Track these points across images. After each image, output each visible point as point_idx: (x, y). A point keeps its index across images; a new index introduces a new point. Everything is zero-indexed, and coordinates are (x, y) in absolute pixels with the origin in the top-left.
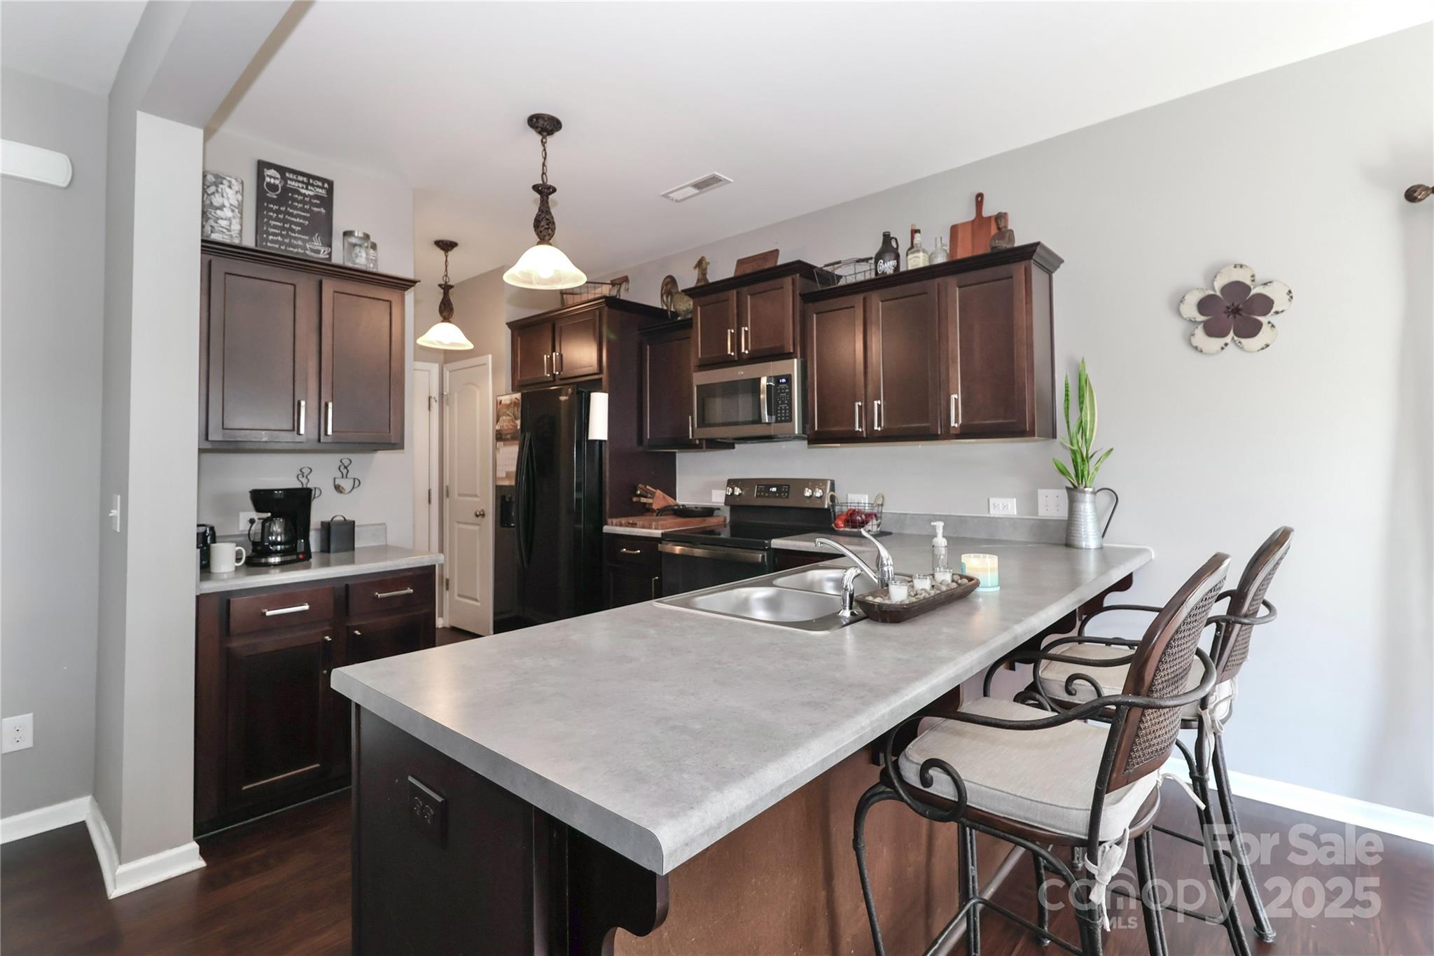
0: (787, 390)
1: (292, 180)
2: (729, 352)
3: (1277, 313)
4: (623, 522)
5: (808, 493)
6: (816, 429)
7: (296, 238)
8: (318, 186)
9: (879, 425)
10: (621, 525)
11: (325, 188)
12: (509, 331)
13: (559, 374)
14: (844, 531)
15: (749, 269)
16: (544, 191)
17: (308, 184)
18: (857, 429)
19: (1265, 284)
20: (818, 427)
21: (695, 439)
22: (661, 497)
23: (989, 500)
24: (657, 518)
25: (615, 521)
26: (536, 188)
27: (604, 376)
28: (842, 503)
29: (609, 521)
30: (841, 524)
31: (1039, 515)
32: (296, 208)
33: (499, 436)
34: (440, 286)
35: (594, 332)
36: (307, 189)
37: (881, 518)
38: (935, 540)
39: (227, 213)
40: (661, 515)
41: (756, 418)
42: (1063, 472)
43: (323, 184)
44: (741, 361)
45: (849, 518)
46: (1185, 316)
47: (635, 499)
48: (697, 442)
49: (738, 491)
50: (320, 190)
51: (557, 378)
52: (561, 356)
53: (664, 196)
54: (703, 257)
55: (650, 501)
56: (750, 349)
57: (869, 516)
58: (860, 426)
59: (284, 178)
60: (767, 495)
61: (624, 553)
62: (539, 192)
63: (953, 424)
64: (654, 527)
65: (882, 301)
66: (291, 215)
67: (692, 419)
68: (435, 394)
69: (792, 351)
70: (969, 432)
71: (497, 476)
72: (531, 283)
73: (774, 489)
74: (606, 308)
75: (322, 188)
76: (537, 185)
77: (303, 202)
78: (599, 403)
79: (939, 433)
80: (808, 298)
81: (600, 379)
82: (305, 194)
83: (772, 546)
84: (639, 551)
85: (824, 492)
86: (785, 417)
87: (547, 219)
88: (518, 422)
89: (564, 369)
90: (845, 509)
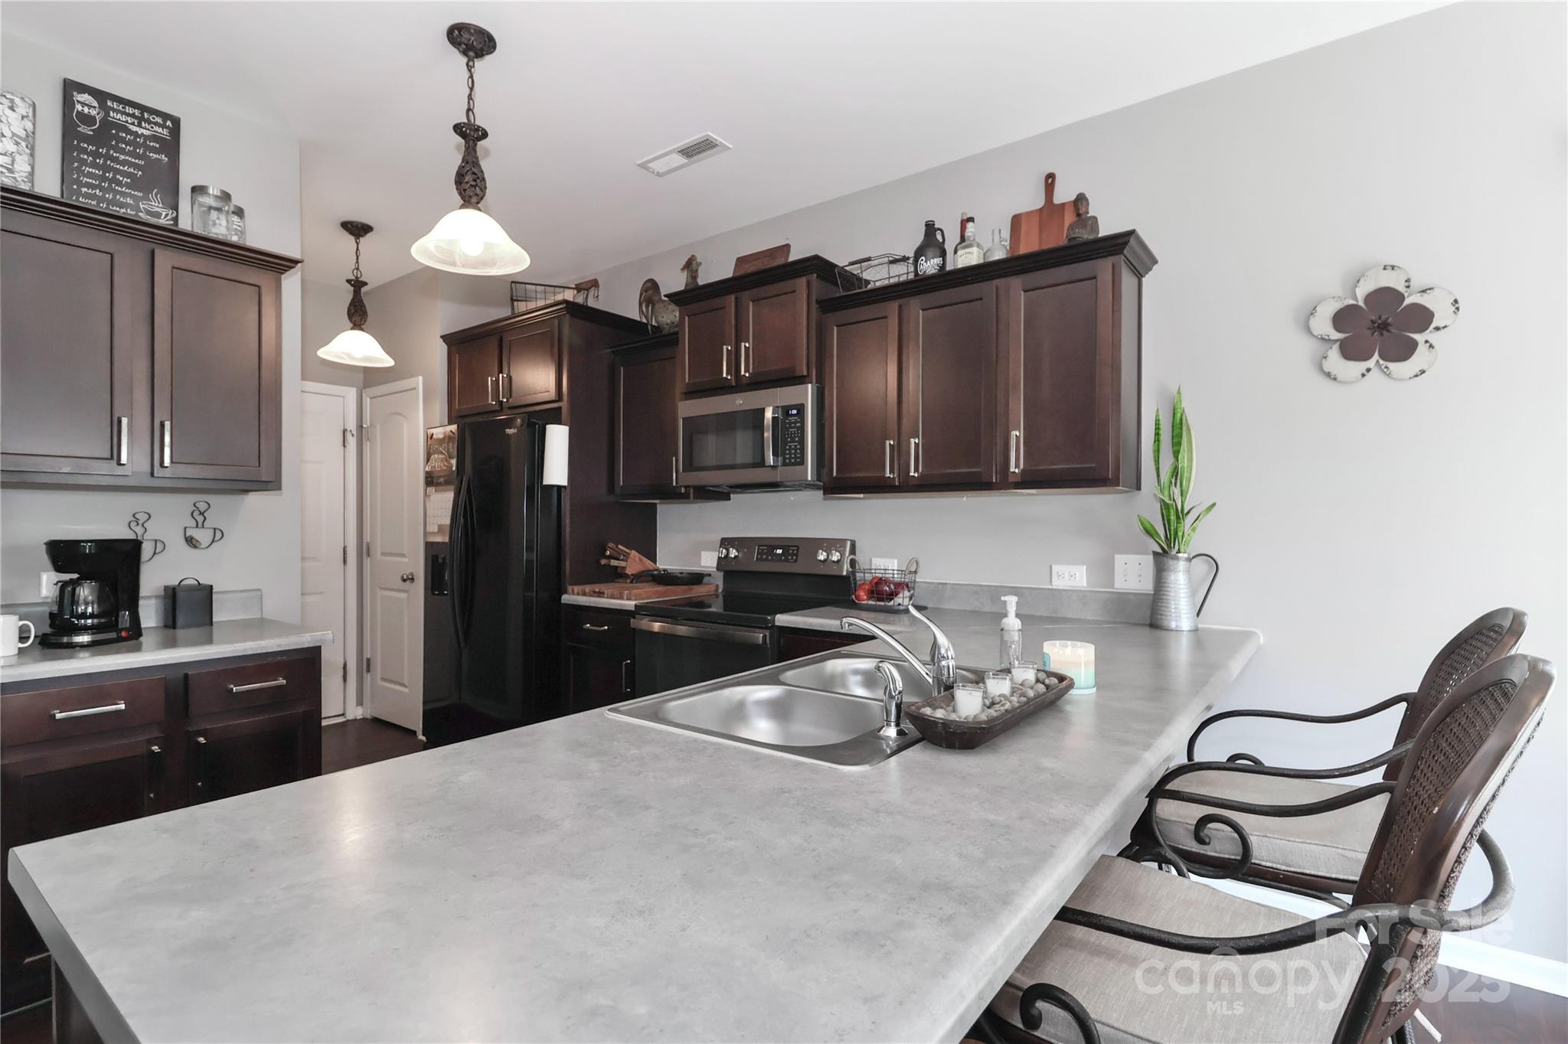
0: (798, 425)
1: (117, 111)
2: (724, 375)
3: (1437, 329)
4: (587, 590)
5: (822, 556)
6: (835, 474)
7: (122, 194)
8: (156, 124)
9: (916, 470)
10: (584, 594)
11: (168, 127)
12: (445, 347)
13: (508, 400)
14: (868, 604)
15: (750, 268)
16: (471, 134)
17: (141, 119)
18: (888, 475)
19: (1424, 291)
20: (837, 473)
21: (681, 486)
22: (637, 559)
23: (1051, 567)
24: (631, 585)
25: (576, 588)
26: (458, 129)
27: (564, 404)
28: (864, 570)
29: (570, 588)
30: (862, 594)
31: (1116, 587)
32: (123, 151)
33: (430, 480)
34: (349, 281)
35: (552, 346)
36: (140, 126)
37: (914, 588)
38: (1005, 620)
40: (636, 582)
41: (758, 460)
42: (1150, 532)
43: (165, 122)
44: (739, 386)
45: (874, 588)
46: (1316, 334)
47: (603, 562)
48: (683, 490)
49: (733, 553)
50: (160, 130)
51: (504, 405)
52: (510, 378)
53: (639, 165)
54: (693, 256)
55: (623, 564)
56: (751, 371)
57: (900, 586)
58: (892, 471)
59: (102, 105)
60: (770, 558)
61: (588, 630)
62: (463, 135)
63: (1012, 469)
64: (625, 597)
65: (923, 310)
66: (115, 160)
67: (677, 460)
68: (352, 425)
69: (805, 374)
70: (1033, 480)
71: (427, 530)
73: (779, 551)
74: (568, 316)
75: (163, 126)
76: (460, 124)
77: (136, 145)
78: (558, 439)
79: (994, 481)
80: (828, 306)
81: (560, 408)
82: (137, 132)
83: (777, 624)
84: (606, 628)
85: (842, 555)
86: (796, 458)
87: (474, 173)
88: (454, 462)
89: (513, 395)
90: (869, 577)
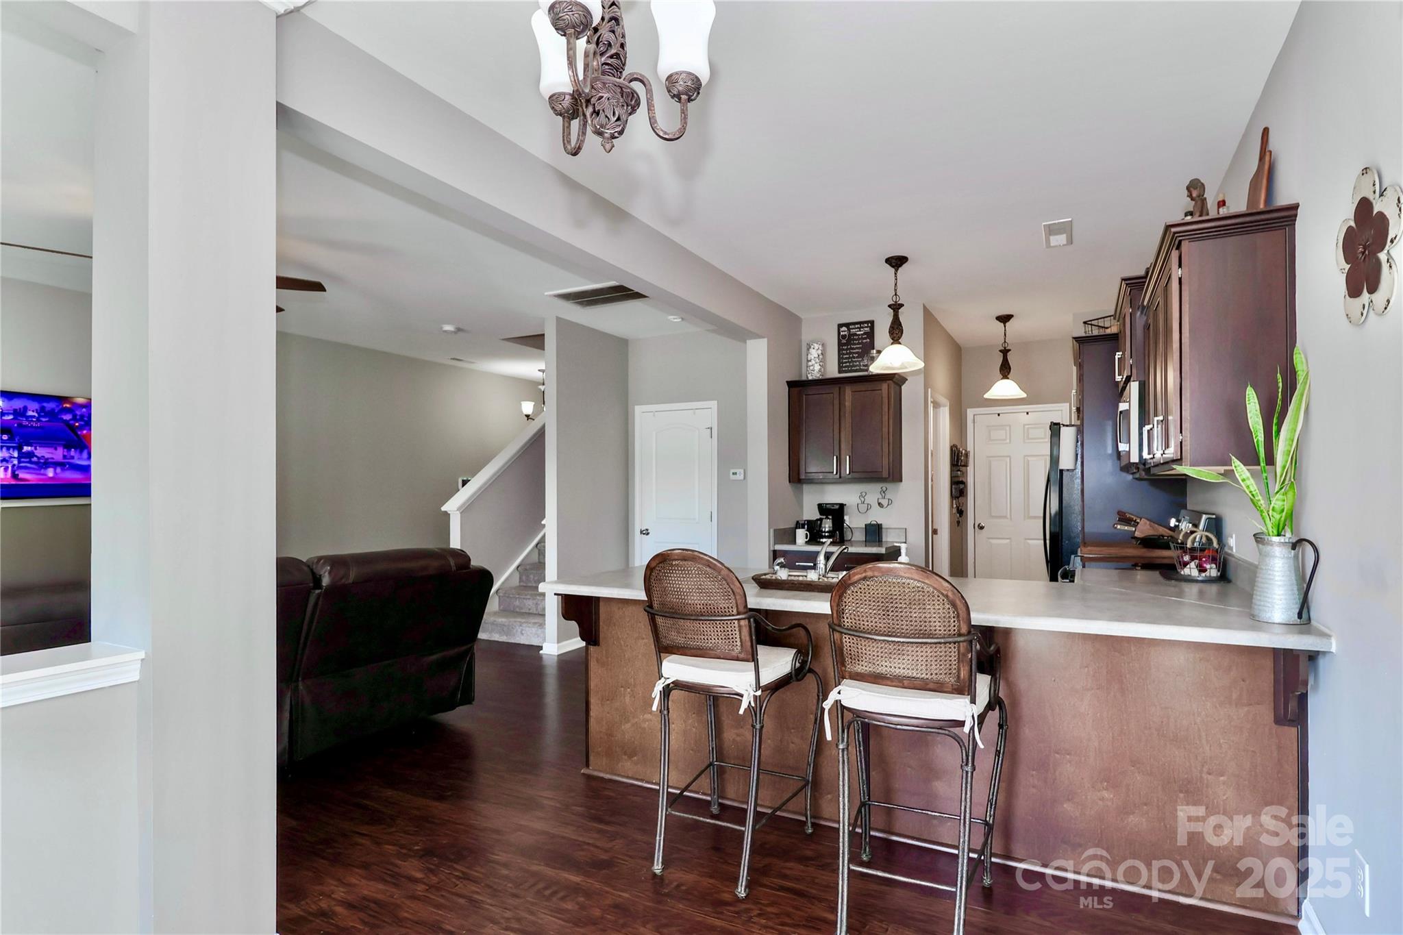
1: (852, 329)
7: (856, 362)
11: (870, 326)
16: (896, 307)
17: (861, 328)
18: (1148, 455)
32: (855, 344)
34: (1002, 350)
36: (860, 331)
39: (813, 362)
43: (868, 324)
47: (1118, 526)
50: (866, 329)
55: (1133, 529)
59: (849, 329)
66: (853, 349)
72: (906, 368)
74: (1081, 346)
77: (859, 339)
78: (1066, 436)
80: (1143, 312)
82: (859, 333)
87: (898, 325)
